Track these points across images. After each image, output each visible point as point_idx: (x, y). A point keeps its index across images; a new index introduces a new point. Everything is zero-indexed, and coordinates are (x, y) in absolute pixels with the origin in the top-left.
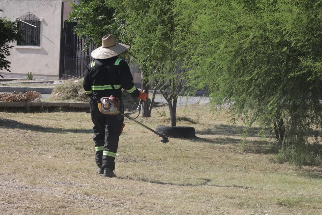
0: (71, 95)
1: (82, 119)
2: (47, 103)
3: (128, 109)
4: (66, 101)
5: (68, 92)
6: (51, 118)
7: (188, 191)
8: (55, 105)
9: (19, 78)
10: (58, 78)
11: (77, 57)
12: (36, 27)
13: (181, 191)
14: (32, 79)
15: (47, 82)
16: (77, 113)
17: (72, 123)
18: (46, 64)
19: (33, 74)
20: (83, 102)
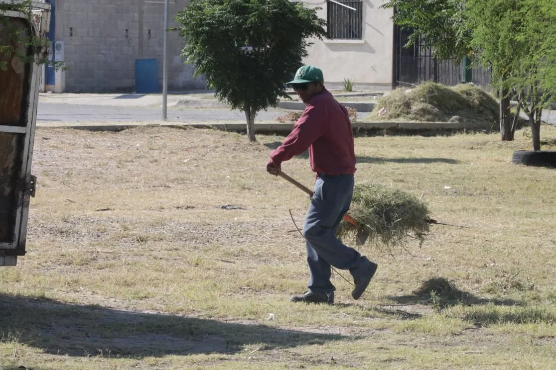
0: (401, 112)
1: (413, 146)
2: (366, 124)
3: (484, 130)
4: (394, 121)
5: (396, 108)
6: (371, 144)
7: (524, 224)
8: (377, 127)
9: (332, 89)
10: (391, 87)
11: (419, 55)
12: (355, 9)
13: (514, 225)
14: (351, 91)
15: (374, 95)
16: (409, 137)
17: (399, 150)
18: (372, 67)
19: (353, 83)
20: (418, 122)
